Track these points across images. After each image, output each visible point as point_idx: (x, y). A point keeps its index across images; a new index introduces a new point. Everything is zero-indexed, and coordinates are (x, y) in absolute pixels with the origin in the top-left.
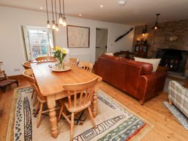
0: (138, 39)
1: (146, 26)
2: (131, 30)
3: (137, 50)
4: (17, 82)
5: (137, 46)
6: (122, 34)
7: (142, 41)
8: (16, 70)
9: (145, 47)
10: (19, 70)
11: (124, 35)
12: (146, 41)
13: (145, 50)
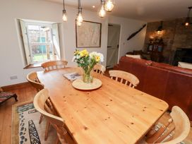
0: (152, 37)
1: (162, 22)
2: (144, 26)
3: (151, 49)
4: (15, 96)
5: (150, 45)
6: (135, 32)
7: (156, 40)
8: (12, 78)
9: (160, 47)
10: (16, 78)
11: (137, 32)
12: (161, 40)
13: (160, 50)
